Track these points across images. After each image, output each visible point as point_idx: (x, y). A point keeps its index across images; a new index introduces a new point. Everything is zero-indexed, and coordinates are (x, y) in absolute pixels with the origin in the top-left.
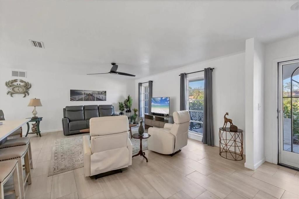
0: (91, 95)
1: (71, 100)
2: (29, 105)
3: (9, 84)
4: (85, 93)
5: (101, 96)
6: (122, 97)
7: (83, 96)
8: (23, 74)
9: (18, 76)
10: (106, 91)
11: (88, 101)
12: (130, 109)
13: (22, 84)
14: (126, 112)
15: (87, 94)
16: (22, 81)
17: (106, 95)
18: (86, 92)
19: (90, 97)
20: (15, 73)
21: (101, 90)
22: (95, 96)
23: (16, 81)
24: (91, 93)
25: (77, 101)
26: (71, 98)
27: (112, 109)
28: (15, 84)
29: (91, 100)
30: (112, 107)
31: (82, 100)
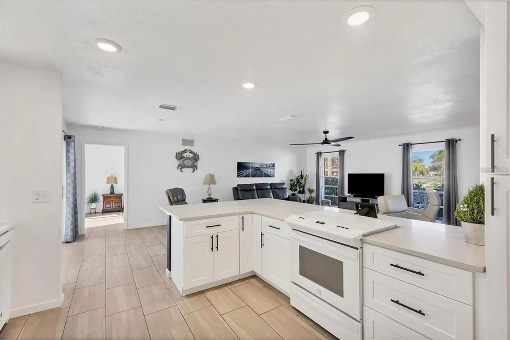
0: (258, 169)
1: (238, 176)
2: (205, 183)
3: (179, 156)
4: (252, 167)
5: (269, 171)
6: (291, 172)
7: (250, 171)
8: (191, 142)
9: (187, 145)
10: (274, 164)
11: (256, 177)
12: (303, 189)
13: (191, 155)
14: (300, 192)
15: (254, 168)
16: (191, 152)
17: (274, 169)
18: (253, 165)
19: (258, 172)
20: (185, 142)
21: (269, 162)
22: (263, 170)
23: (185, 151)
24: (259, 167)
25: (244, 177)
26: (238, 174)
27: (286, 188)
28: (185, 155)
29: (258, 177)
30: (285, 186)
31: (249, 177)
